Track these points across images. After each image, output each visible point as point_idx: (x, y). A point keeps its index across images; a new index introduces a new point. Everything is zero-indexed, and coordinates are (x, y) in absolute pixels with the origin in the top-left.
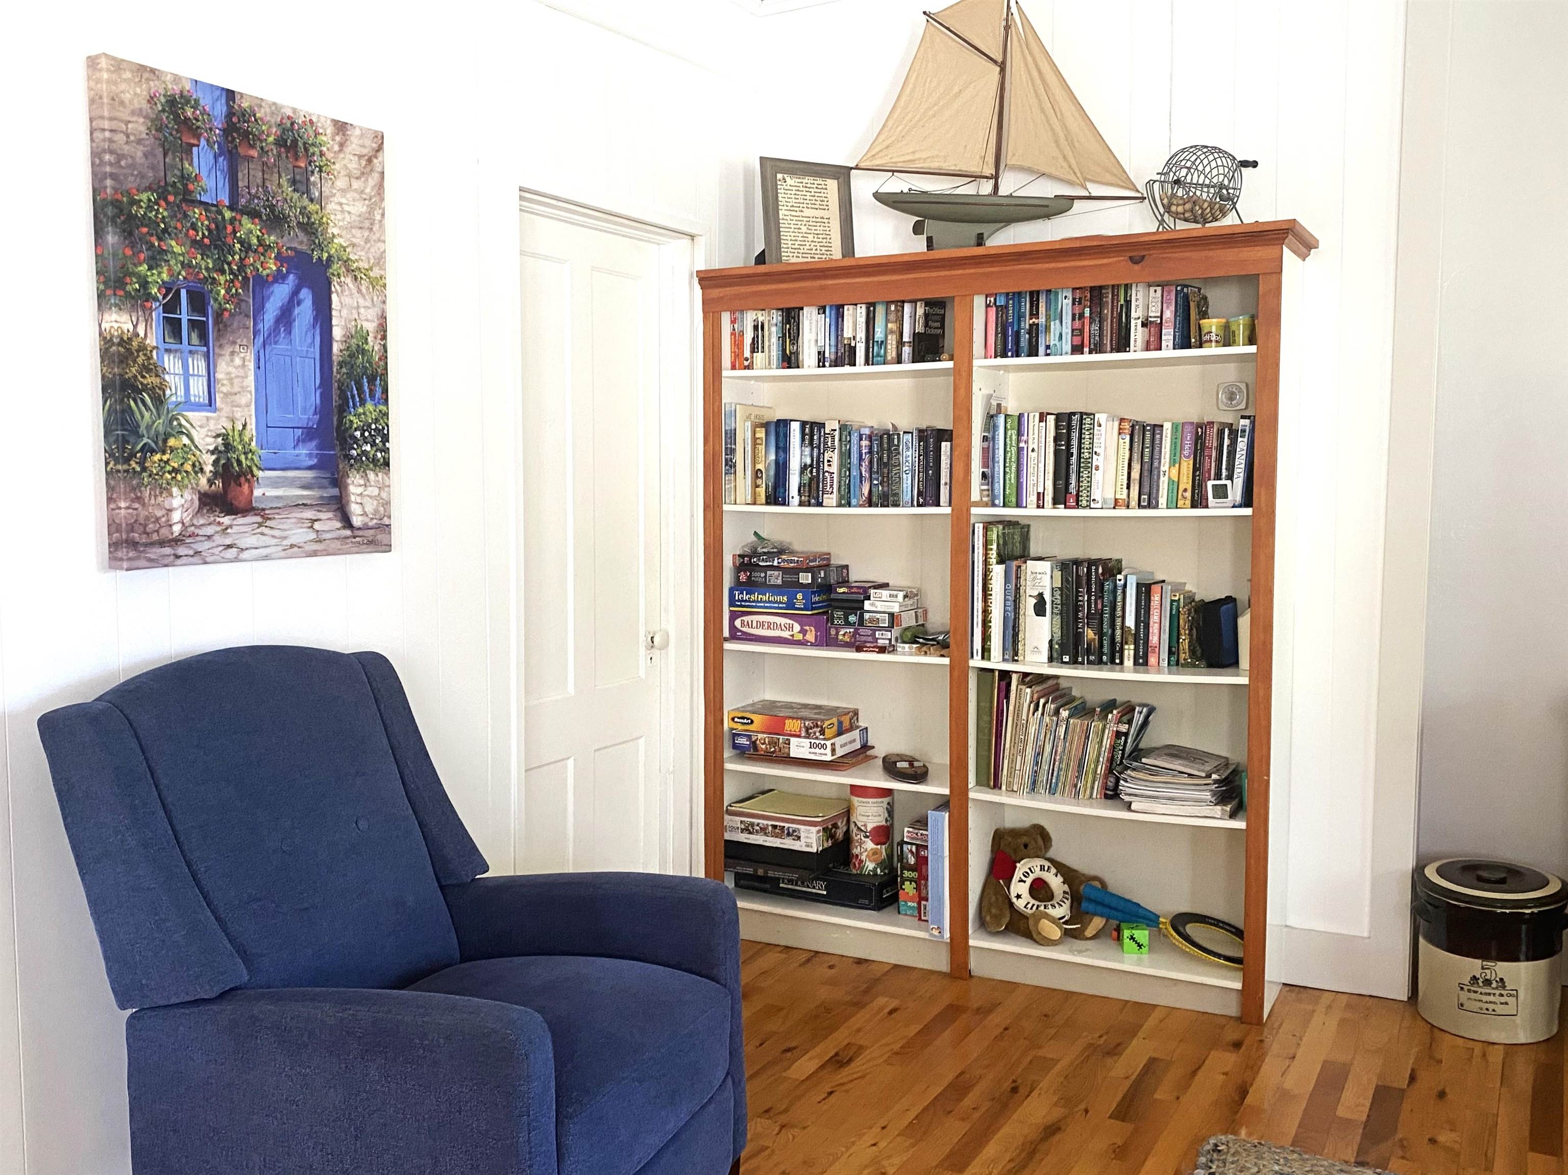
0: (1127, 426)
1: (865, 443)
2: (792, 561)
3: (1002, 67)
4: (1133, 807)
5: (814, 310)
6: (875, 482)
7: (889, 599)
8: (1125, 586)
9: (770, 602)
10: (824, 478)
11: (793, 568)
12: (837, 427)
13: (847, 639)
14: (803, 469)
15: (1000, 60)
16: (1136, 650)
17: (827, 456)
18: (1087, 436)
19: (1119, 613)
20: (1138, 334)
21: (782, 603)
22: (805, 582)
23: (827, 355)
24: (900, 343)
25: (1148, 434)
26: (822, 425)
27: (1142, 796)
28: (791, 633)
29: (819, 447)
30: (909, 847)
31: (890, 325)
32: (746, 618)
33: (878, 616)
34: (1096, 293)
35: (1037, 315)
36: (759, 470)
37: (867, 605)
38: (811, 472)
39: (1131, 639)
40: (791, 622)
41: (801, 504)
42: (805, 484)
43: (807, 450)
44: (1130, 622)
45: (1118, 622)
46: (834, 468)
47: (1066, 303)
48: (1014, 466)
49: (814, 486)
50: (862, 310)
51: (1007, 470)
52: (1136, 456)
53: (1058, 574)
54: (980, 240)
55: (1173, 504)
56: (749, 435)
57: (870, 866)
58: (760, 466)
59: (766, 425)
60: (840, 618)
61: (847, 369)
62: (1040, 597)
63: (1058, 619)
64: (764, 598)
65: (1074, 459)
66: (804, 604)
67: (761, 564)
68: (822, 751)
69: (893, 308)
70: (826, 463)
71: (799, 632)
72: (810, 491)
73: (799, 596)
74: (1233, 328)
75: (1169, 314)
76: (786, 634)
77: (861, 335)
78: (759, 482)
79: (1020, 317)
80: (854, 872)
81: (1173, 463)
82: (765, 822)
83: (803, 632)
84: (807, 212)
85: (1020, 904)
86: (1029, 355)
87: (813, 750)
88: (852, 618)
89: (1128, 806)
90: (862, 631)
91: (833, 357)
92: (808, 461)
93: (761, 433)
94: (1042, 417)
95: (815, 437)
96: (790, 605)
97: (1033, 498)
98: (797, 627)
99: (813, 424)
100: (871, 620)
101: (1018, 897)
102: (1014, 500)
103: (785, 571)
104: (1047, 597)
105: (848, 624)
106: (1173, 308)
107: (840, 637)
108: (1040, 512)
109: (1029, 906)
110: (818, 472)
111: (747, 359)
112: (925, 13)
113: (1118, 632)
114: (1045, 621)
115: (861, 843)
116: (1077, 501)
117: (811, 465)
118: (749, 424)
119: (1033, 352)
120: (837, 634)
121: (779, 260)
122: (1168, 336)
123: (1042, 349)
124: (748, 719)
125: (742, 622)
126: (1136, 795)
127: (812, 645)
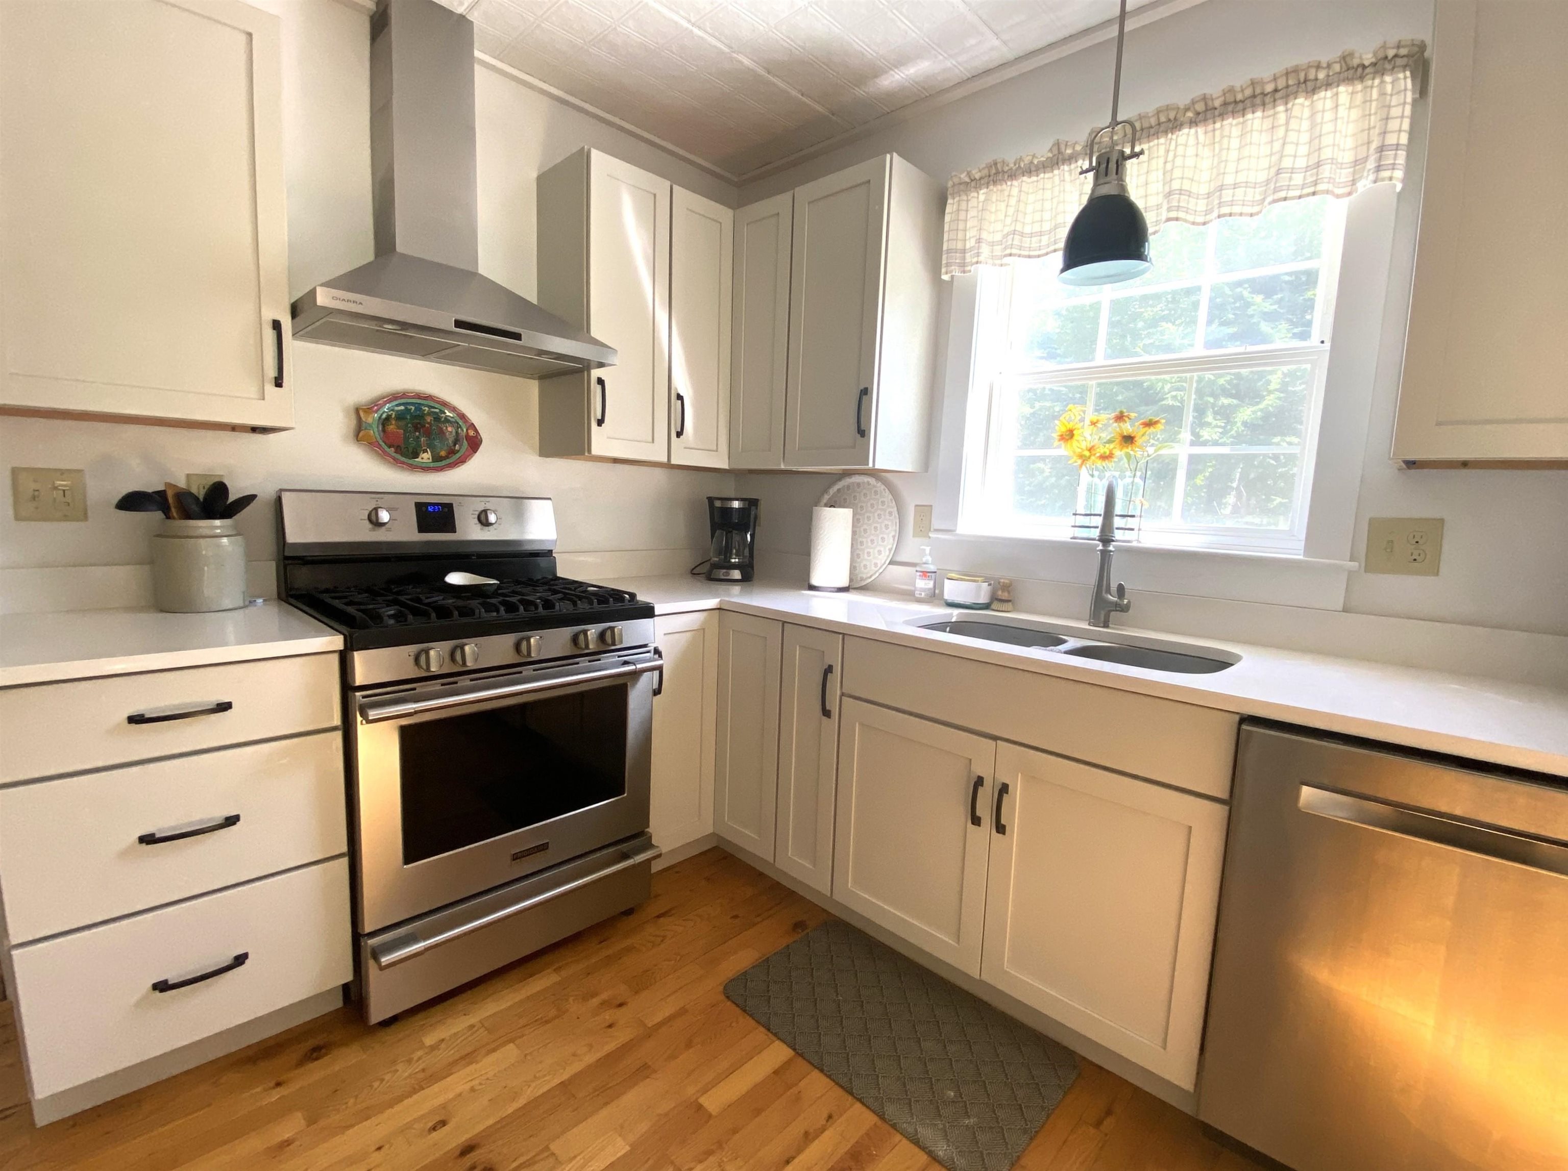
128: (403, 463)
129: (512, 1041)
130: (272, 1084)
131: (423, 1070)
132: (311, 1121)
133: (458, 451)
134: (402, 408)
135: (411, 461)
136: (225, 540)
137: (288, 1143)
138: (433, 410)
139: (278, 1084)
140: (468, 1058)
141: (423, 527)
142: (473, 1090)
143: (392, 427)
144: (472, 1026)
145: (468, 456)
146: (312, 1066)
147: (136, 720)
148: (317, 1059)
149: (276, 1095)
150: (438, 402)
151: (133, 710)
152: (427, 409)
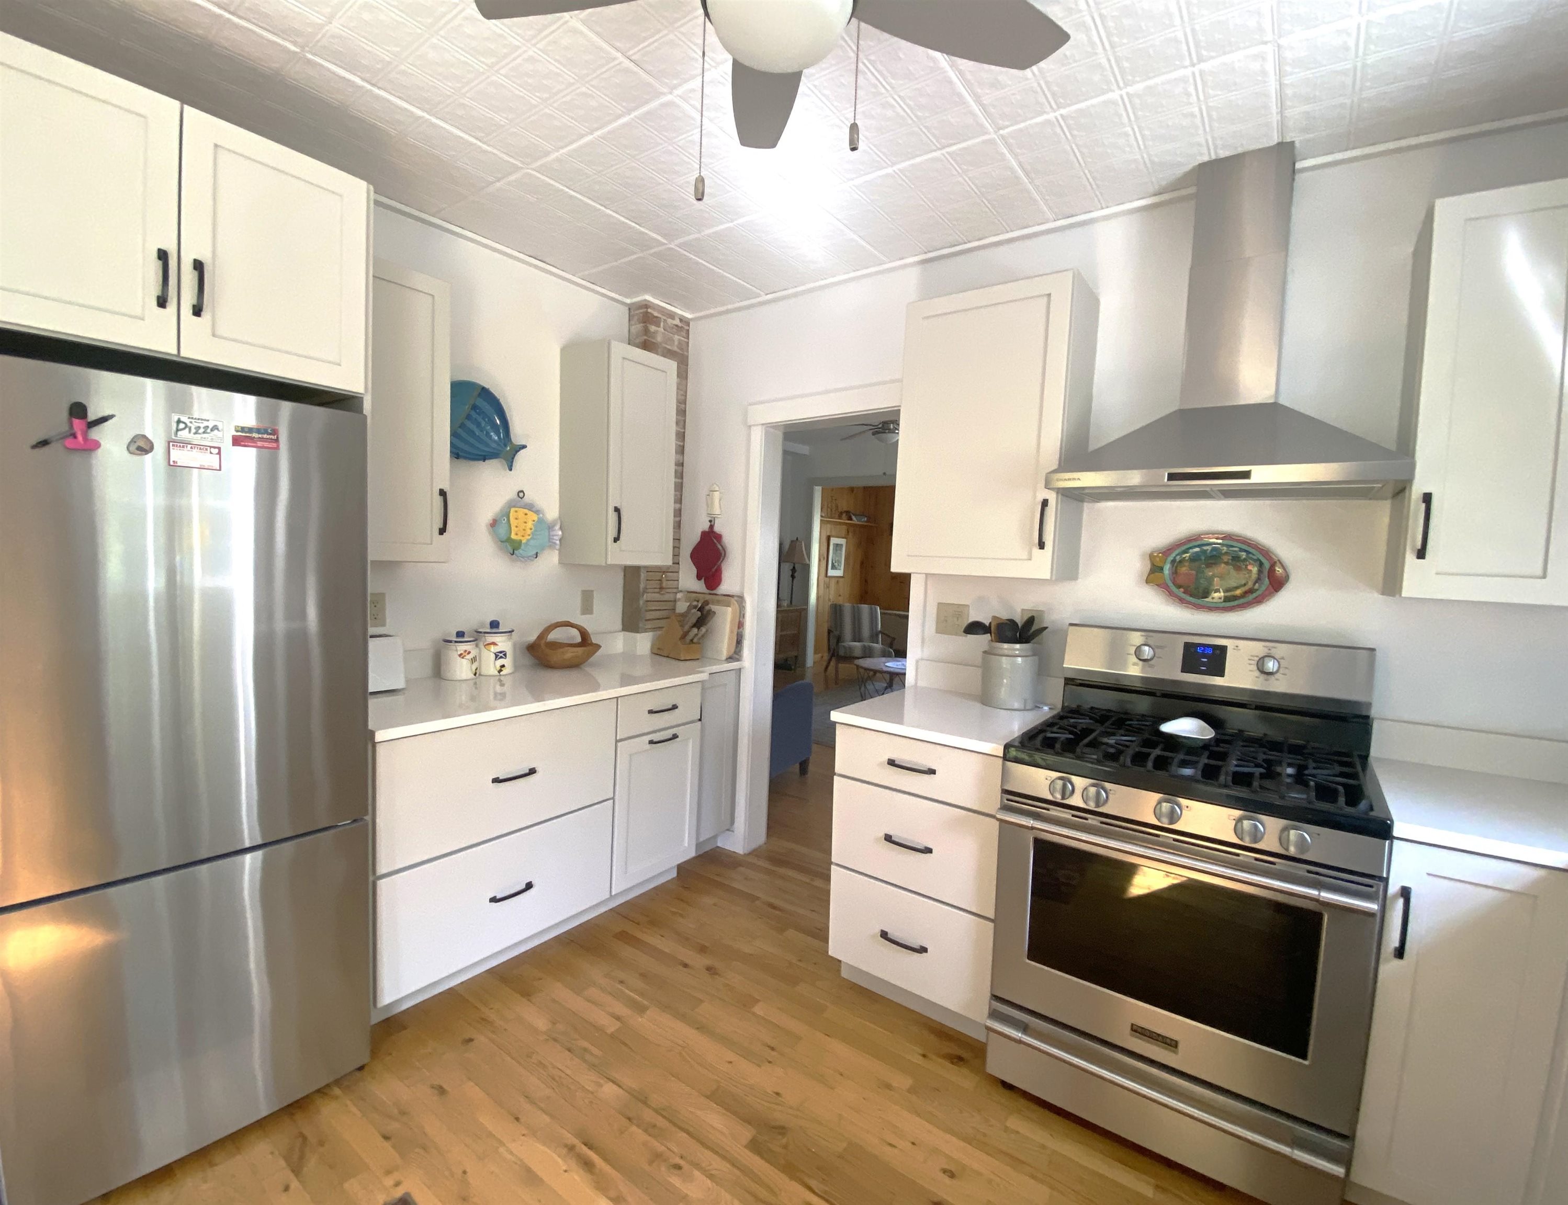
128: (1189, 603)
129: (1052, 1188)
130: (921, 1052)
131: (985, 1135)
132: (911, 1090)
133: (1257, 590)
134: (1197, 549)
135: (1200, 601)
136: (1019, 659)
137: (889, 1087)
138: (1231, 549)
139: (924, 1056)
140: (1016, 1162)
141: (1187, 667)
142: (990, 1181)
143: (1184, 570)
144: (1043, 1147)
145: (1267, 596)
146: (947, 1064)
147: (891, 763)
148: (952, 1063)
149: (918, 1059)
150: (1238, 541)
151: (893, 757)
152: (1225, 548)
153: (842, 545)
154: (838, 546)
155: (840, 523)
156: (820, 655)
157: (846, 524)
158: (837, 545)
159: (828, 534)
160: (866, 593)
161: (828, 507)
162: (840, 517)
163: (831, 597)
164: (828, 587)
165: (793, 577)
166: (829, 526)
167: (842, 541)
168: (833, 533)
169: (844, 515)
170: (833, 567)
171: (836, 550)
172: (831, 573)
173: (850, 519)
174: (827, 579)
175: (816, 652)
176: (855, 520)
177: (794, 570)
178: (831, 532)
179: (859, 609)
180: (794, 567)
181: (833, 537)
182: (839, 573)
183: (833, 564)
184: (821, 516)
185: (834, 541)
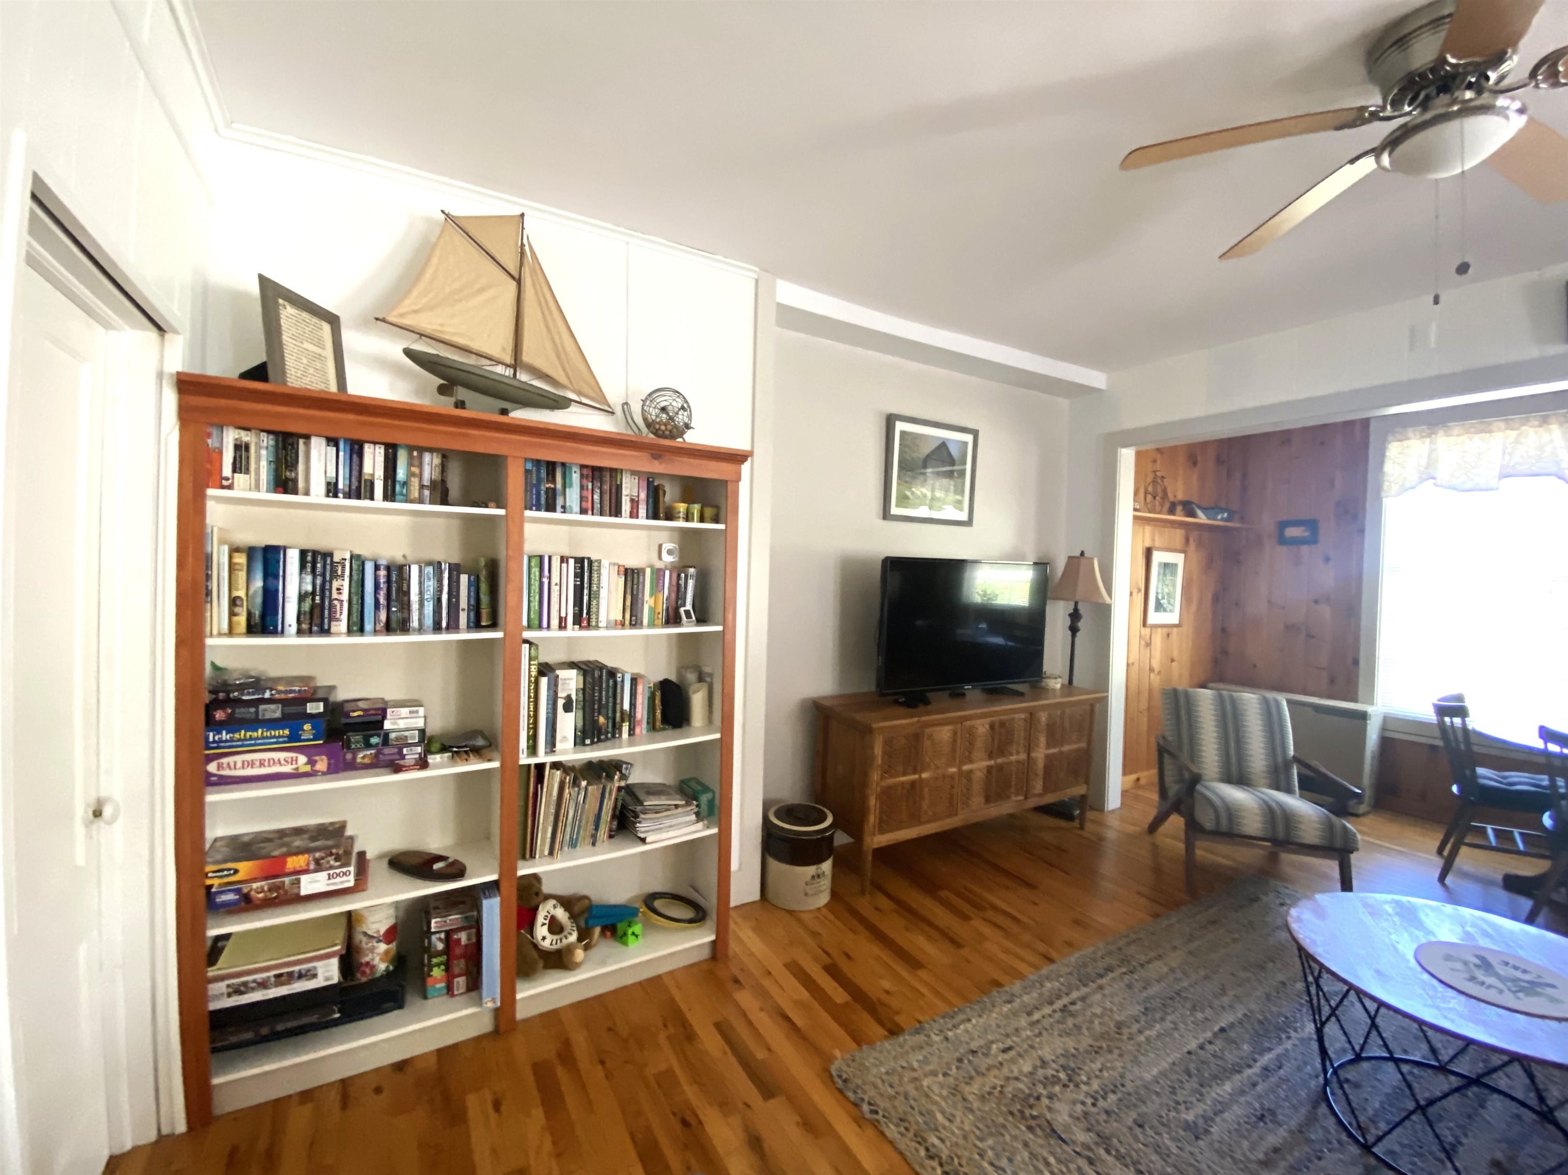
0: (622, 569)
1: (382, 573)
2: (291, 691)
3: (519, 281)
4: (648, 840)
5: (323, 441)
6: (394, 609)
7: (408, 715)
8: (623, 681)
9: (263, 738)
10: (331, 606)
11: (294, 699)
12: (348, 556)
13: (367, 761)
14: (302, 597)
15: (517, 276)
16: (630, 726)
17: (335, 584)
18: (595, 575)
19: (618, 701)
20: (626, 507)
21: (282, 737)
22: (314, 711)
23: (341, 486)
24: (422, 487)
25: (636, 576)
26: (331, 555)
27: (653, 830)
28: (294, 766)
29: (323, 575)
30: (438, 935)
31: (413, 469)
32: (225, 761)
33: (406, 733)
34: (597, 474)
35: (554, 481)
36: (239, 597)
37: (387, 725)
38: (313, 600)
39: (626, 718)
40: (294, 755)
41: (300, 632)
42: (305, 612)
43: (309, 578)
44: (626, 706)
45: (618, 707)
46: (345, 596)
47: (576, 477)
48: (537, 597)
49: (317, 612)
50: (380, 451)
51: (532, 599)
52: (629, 591)
53: (581, 678)
54: (504, 412)
55: (652, 625)
56: (225, 560)
57: (382, 967)
58: (241, 593)
59: (251, 552)
60: (357, 742)
61: (365, 503)
62: (569, 698)
63: (580, 713)
64: (255, 734)
65: (586, 592)
66: (314, 734)
67: (245, 698)
68: (345, 878)
69: (415, 453)
70: (334, 591)
71: (307, 763)
72: (311, 618)
73: (307, 727)
74: (691, 511)
75: (643, 496)
76: (288, 769)
77: (380, 473)
78: (237, 610)
79: (539, 480)
80: (364, 979)
81: (651, 596)
82: (264, 975)
83: (311, 762)
84: (307, 345)
85: (546, 944)
86: (547, 510)
87: (332, 881)
88: (374, 740)
89: (643, 840)
90: (387, 751)
91: (347, 489)
92: (309, 588)
93: (241, 559)
94: (564, 559)
95: (319, 565)
96: (294, 737)
97: (555, 622)
98: (302, 759)
99: (315, 553)
100: (397, 739)
101: (544, 938)
102: (537, 622)
103: (284, 702)
104: (574, 697)
105: (368, 746)
106: (645, 492)
107: (359, 760)
108: (562, 634)
109: (554, 942)
110: (322, 599)
111: (227, 479)
112: (443, 212)
113: (618, 715)
114: (571, 716)
115: (372, 950)
116: (589, 622)
117: (313, 593)
118: (226, 549)
119: (551, 508)
120: (354, 758)
121: (284, 383)
122: (642, 511)
123: (559, 508)
124: (229, 870)
125: (220, 767)
126: (648, 831)
127: (324, 774)
153: (1175, 566)
154: (1168, 567)
155: (1173, 524)
156: (1133, 777)
157: (1181, 525)
158: (1166, 566)
159: (1148, 544)
160: (1225, 652)
161: (1146, 493)
162: (1172, 511)
163: (1156, 664)
164: (1148, 645)
165: (1074, 630)
166: (1148, 529)
167: (1178, 559)
168: (1157, 544)
169: (1179, 508)
170: (1159, 607)
171: (1165, 574)
172: (1154, 618)
173: (1192, 514)
174: (1146, 632)
175: (1126, 771)
176: (1202, 518)
177: (1075, 616)
178: (1153, 540)
179: (1233, 701)
180: (1076, 610)
181: (1159, 549)
182: (1172, 617)
183: (1158, 601)
184: (1135, 510)
185: (1158, 557)
